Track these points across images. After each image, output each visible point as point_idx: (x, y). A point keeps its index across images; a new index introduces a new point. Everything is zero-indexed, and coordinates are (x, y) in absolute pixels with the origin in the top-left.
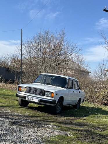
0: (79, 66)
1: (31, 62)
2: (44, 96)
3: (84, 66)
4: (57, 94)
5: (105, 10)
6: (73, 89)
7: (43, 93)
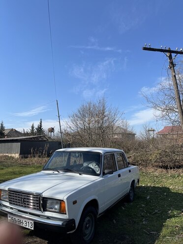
0: (125, 130)
1: (78, 133)
2: (45, 210)
3: (129, 130)
4: (75, 202)
5: (145, 49)
6: (117, 170)
7: (43, 203)
